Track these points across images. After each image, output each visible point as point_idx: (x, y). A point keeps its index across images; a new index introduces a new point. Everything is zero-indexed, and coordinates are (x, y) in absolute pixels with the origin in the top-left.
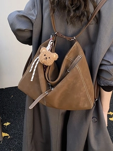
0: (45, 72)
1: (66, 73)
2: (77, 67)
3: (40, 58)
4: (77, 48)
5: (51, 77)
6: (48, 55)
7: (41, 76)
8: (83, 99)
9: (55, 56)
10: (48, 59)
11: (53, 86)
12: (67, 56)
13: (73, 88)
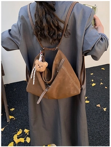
0: (42, 76)
1: (56, 73)
2: (63, 67)
3: (36, 68)
4: (60, 54)
5: (47, 78)
6: (40, 65)
7: (40, 79)
8: (72, 88)
9: (46, 64)
10: (41, 67)
11: (50, 84)
12: (54, 62)
13: (63, 83)
